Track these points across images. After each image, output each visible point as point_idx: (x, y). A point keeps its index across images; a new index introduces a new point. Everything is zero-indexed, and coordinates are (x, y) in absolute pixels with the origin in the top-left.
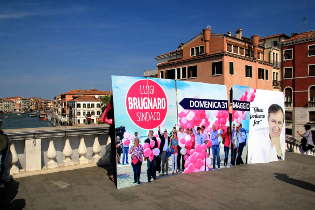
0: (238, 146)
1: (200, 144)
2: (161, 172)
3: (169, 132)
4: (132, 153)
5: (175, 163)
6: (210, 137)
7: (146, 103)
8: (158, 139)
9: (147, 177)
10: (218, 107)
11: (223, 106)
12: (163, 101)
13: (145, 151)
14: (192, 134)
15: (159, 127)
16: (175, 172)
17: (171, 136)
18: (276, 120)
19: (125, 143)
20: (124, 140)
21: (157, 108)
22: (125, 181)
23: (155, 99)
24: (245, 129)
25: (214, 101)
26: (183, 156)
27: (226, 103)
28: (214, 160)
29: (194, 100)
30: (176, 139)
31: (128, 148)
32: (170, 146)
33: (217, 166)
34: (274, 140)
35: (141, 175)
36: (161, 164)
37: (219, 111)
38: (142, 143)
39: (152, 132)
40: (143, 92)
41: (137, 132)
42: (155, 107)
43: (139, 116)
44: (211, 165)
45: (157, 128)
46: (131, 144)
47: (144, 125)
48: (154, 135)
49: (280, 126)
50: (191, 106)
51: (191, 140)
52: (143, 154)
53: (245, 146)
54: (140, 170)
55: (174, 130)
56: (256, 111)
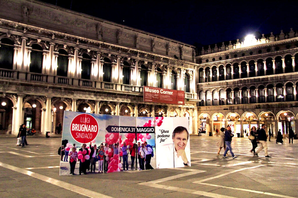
0: (145, 157)
1: (116, 154)
2: (90, 170)
3: (97, 146)
4: (71, 156)
5: (101, 166)
6: (122, 149)
7: (83, 128)
8: (89, 149)
9: (79, 172)
10: (128, 131)
11: (132, 131)
12: (96, 127)
13: (79, 155)
14: (112, 148)
15: (91, 143)
16: (101, 172)
17: (99, 149)
18: (181, 138)
19: (67, 149)
20: (66, 148)
21: (90, 131)
22: (64, 171)
23: (90, 126)
24: (151, 145)
25: (126, 127)
26: (107, 161)
27: (134, 129)
28: (124, 165)
29: (114, 127)
30: (103, 151)
31: (68, 152)
32: (97, 155)
33: (126, 169)
34: (180, 152)
35: (75, 170)
36: (90, 165)
37: (129, 134)
38: (78, 150)
39: (85, 146)
40: (82, 121)
41: (75, 144)
42: (89, 131)
43: (78, 135)
44: (122, 168)
45: (89, 143)
46: (71, 150)
47: (80, 140)
48: (87, 147)
49: (185, 142)
50: (112, 131)
51: (112, 151)
52: (77, 157)
53: (153, 157)
54: (75, 166)
55: (102, 145)
56: (162, 133)
